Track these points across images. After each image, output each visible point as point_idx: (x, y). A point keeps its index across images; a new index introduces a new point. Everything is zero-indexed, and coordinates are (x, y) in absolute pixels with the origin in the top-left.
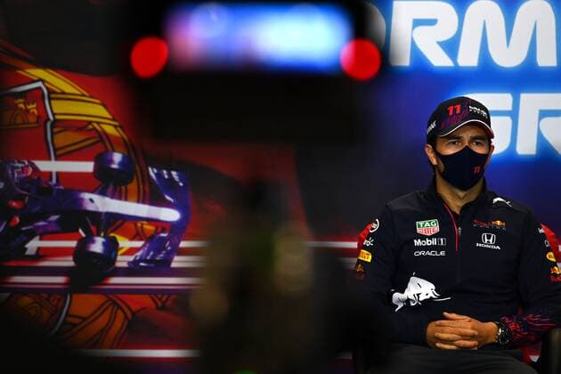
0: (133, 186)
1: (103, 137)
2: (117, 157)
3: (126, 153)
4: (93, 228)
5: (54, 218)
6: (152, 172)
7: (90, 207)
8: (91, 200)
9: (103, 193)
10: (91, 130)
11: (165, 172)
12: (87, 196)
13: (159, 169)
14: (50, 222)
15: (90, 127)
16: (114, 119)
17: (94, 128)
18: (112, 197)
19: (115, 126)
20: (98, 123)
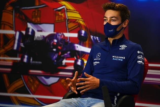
0: (87, 42)
1: (79, 25)
2: (83, 32)
3: (85, 30)
4: (78, 56)
5: (69, 52)
6: (92, 37)
7: (77, 49)
8: (77, 47)
9: (80, 44)
10: (76, 22)
11: (95, 37)
12: (76, 45)
13: (94, 36)
14: (68, 54)
15: (76, 21)
16: (82, 19)
17: (77, 22)
18: (82, 46)
19: (82, 21)
20: (78, 20)
